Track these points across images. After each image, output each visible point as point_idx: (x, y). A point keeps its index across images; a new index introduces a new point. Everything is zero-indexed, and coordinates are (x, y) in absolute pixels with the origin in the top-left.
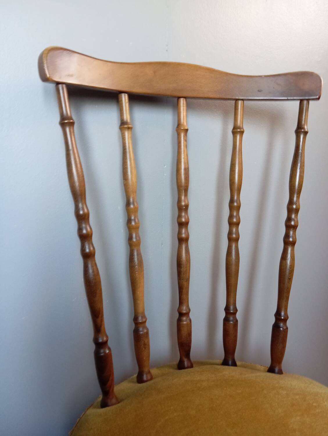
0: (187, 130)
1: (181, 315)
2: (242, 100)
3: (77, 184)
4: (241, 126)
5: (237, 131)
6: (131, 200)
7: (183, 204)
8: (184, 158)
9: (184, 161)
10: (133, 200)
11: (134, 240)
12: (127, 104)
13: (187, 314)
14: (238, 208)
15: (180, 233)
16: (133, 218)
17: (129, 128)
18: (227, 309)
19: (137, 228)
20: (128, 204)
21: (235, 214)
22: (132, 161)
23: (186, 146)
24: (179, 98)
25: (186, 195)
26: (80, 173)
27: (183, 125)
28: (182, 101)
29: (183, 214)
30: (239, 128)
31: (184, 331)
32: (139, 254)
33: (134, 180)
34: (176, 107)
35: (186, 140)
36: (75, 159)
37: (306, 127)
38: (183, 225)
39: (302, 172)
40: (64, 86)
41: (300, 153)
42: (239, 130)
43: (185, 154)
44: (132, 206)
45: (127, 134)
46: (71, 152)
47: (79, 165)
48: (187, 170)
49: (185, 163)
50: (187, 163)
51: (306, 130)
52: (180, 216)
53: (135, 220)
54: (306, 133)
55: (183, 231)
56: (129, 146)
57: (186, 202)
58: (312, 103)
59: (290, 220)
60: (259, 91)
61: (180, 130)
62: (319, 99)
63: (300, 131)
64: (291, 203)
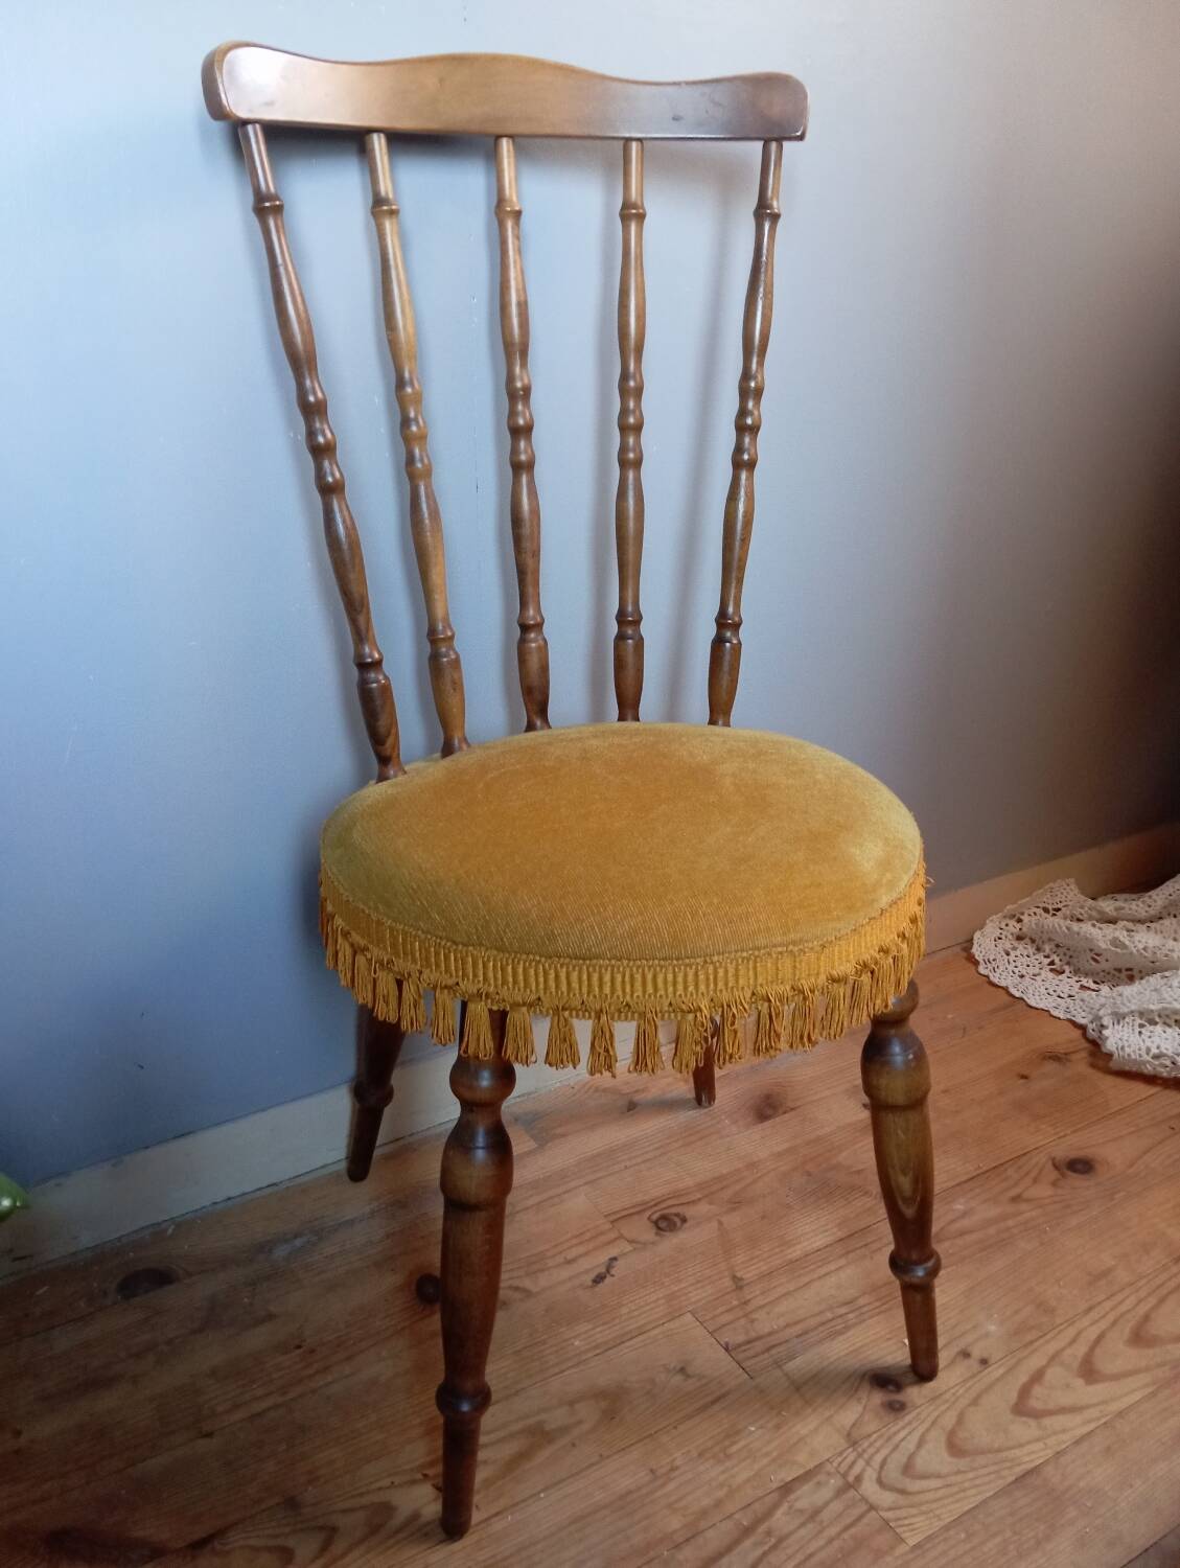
0: (518, 214)
1: (525, 628)
2: (639, 140)
3: (298, 338)
4: (639, 203)
6: (407, 375)
7: (519, 385)
8: (516, 279)
9: (517, 285)
10: (410, 373)
11: (419, 465)
12: (386, 158)
13: (539, 626)
14: (639, 392)
15: (515, 451)
16: (412, 415)
17: (393, 213)
18: (621, 617)
19: (422, 438)
20: (400, 384)
21: (632, 405)
22: (404, 289)
23: (519, 251)
24: (498, 137)
25: (524, 365)
26: (303, 315)
27: (511, 200)
28: (505, 144)
29: (520, 407)
30: (635, 206)
31: (534, 662)
32: (431, 496)
33: (411, 330)
34: (492, 156)
35: (517, 237)
36: (290, 284)
37: (775, 204)
38: (520, 432)
39: (768, 307)
40: (258, 126)
41: (763, 264)
42: (634, 211)
43: (518, 267)
44: (409, 390)
45: (388, 225)
46: (282, 270)
47: (299, 299)
48: (523, 307)
49: (517, 290)
50: (523, 290)
51: (776, 211)
52: (513, 413)
53: (416, 420)
54: (775, 217)
55: (522, 444)
56: (394, 254)
57: (526, 381)
58: (788, 147)
59: (743, 412)
60: (676, 119)
61: (503, 213)
62: (801, 138)
63: (765, 213)
64: (746, 375)
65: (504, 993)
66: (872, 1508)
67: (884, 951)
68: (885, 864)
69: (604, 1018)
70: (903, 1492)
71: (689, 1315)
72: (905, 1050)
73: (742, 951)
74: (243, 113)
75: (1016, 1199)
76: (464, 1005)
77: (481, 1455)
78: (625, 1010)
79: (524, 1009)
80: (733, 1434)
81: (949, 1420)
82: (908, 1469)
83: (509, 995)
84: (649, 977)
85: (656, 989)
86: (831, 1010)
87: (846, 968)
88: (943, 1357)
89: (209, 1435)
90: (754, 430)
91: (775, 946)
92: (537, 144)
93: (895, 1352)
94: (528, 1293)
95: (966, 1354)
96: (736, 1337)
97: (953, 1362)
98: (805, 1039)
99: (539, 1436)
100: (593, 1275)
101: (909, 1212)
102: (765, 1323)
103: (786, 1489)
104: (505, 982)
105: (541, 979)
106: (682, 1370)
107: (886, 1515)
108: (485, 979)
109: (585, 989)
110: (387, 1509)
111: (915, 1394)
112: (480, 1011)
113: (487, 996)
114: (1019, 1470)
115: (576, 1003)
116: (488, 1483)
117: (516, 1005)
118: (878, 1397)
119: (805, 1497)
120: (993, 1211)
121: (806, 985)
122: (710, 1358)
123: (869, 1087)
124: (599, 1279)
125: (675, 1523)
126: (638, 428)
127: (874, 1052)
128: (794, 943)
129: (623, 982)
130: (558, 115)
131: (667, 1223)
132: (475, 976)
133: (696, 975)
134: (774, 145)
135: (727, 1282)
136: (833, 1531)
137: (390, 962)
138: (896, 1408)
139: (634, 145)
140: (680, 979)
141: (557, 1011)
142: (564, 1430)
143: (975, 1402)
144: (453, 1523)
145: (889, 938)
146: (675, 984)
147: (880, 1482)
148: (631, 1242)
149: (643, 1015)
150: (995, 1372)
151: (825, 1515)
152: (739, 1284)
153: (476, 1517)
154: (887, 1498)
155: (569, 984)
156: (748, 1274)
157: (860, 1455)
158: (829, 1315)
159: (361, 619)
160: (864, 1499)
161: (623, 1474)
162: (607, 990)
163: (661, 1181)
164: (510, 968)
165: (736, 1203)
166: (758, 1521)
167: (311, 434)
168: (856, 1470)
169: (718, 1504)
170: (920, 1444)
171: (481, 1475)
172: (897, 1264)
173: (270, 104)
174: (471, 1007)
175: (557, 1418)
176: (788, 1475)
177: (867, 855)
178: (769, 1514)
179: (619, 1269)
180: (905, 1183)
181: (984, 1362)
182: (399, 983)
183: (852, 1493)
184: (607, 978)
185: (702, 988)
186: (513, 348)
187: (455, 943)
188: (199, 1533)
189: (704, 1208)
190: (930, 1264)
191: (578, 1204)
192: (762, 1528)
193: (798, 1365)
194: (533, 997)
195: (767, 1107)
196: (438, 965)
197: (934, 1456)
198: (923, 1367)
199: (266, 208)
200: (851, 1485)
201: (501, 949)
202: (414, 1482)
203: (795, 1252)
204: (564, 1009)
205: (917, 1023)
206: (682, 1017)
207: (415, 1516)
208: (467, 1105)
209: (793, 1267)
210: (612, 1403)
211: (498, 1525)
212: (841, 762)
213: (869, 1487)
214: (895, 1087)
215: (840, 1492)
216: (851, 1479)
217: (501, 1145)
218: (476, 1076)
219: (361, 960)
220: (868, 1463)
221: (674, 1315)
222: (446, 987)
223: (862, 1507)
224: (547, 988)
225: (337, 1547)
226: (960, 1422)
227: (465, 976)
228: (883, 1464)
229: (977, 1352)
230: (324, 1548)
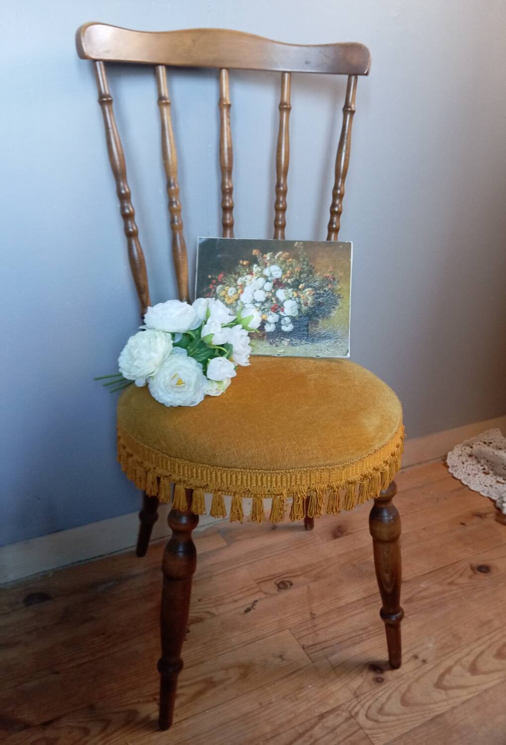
0: (229, 106)
2: (289, 72)
3: (118, 163)
4: (288, 103)
5: (284, 108)
6: (172, 181)
7: (227, 187)
8: (227, 137)
9: (228, 140)
10: (174, 180)
11: (177, 224)
12: (165, 78)
14: (285, 193)
15: (224, 219)
16: (174, 200)
17: (167, 104)
19: (179, 211)
20: (169, 185)
21: (281, 199)
22: (172, 139)
23: (229, 124)
24: (221, 69)
25: (230, 178)
26: (120, 152)
27: (226, 99)
28: (224, 72)
29: (227, 198)
30: (286, 104)
32: (182, 238)
33: (174, 160)
34: (219, 78)
35: (228, 117)
36: (115, 138)
37: (353, 106)
38: (227, 209)
39: (348, 155)
40: (101, 62)
41: (346, 134)
42: (285, 106)
43: (229, 132)
44: (173, 188)
45: (165, 110)
46: (111, 131)
47: (119, 144)
48: (230, 150)
49: (228, 143)
50: (230, 142)
51: (353, 109)
52: (224, 201)
53: (176, 202)
54: (352, 112)
55: (228, 216)
56: (168, 123)
57: (231, 185)
58: (360, 78)
59: (334, 205)
60: (307, 63)
61: (223, 106)
62: (367, 74)
63: (348, 110)
64: (336, 188)
65: (192, 481)
66: (361, 728)
67: (376, 469)
68: (380, 428)
69: (237, 496)
70: (377, 721)
71: (288, 631)
72: (389, 514)
73: (304, 467)
74: (94, 57)
75: (450, 584)
76: (175, 484)
77: (179, 691)
78: (247, 492)
79: (201, 489)
80: (301, 688)
81: (403, 688)
82: (380, 711)
83: (194, 482)
84: (259, 478)
85: (262, 484)
86: (347, 497)
87: (356, 477)
88: (405, 657)
89: (57, 673)
90: (339, 214)
91: (320, 466)
92: (238, 73)
93: (382, 654)
94: (213, 615)
95: (416, 657)
96: (307, 642)
97: (409, 660)
99: (210, 684)
100: (245, 609)
101: (389, 590)
102: (322, 638)
103: (322, 716)
104: (192, 476)
105: (209, 476)
106: (281, 657)
107: (368, 732)
108: (184, 474)
109: (229, 482)
110: (135, 713)
111: (389, 675)
112: (181, 489)
113: (184, 482)
114: (432, 715)
115: (224, 488)
116: (182, 704)
117: (197, 487)
118: (371, 675)
119: (331, 721)
120: (439, 588)
121: (335, 485)
122: (294, 651)
123: (373, 532)
124: (248, 610)
125: (268, 729)
126: (284, 210)
127: (375, 515)
128: (330, 465)
129: (247, 480)
130: (249, 60)
131: (283, 585)
132: (179, 472)
133: (282, 478)
134: (353, 78)
135: (308, 616)
136: (340, 738)
137: (142, 462)
138: (379, 681)
139: (287, 75)
140: (274, 480)
141: (216, 491)
142: (222, 681)
143: (417, 680)
144: (164, 722)
145: (379, 463)
146: (271, 481)
147: (367, 716)
148: (265, 593)
149: (255, 495)
150: (428, 667)
151: (338, 730)
152: (313, 617)
153: (175, 720)
154: (369, 724)
155: (222, 479)
156: (318, 612)
157: (359, 703)
158: (354, 634)
159: (144, 297)
160: (358, 724)
161: (246, 704)
162: (239, 483)
163: (283, 565)
164: (194, 470)
165: (317, 578)
166: (307, 731)
167: (123, 208)
168: (356, 710)
169: (289, 721)
170: (389, 698)
171: (177, 703)
172: (384, 614)
173: (108, 52)
174: (177, 486)
175: (219, 676)
176: (323, 710)
177: (371, 423)
178: (312, 728)
179: (258, 606)
180: (387, 576)
181: (424, 661)
182: (147, 472)
183: (353, 720)
184: (240, 477)
185: (284, 484)
186: (225, 169)
187: (170, 456)
188: (49, 717)
189: (301, 579)
190: (398, 615)
191: (243, 573)
192: (308, 734)
193: (338, 657)
194: (205, 484)
195: (338, 532)
196: (162, 466)
197: (395, 706)
198: (394, 662)
199: (104, 101)
200: (352, 717)
201: (191, 461)
202: (149, 702)
203: (342, 603)
204: (219, 491)
205: (396, 502)
206: (275, 497)
207: (148, 717)
208: (176, 532)
209: (340, 610)
210: (246, 670)
211: (185, 724)
213: (361, 718)
214: (384, 533)
215: (347, 720)
216: (353, 713)
217: (191, 550)
218: (180, 517)
219: (130, 460)
220: (362, 707)
221: (281, 630)
222: (165, 477)
223: (357, 728)
224: (211, 480)
225: (109, 730)
226: (409, 689)
227: (174, 472)
228: (369, 708)
229: (422, 656)
230: (104, 730)
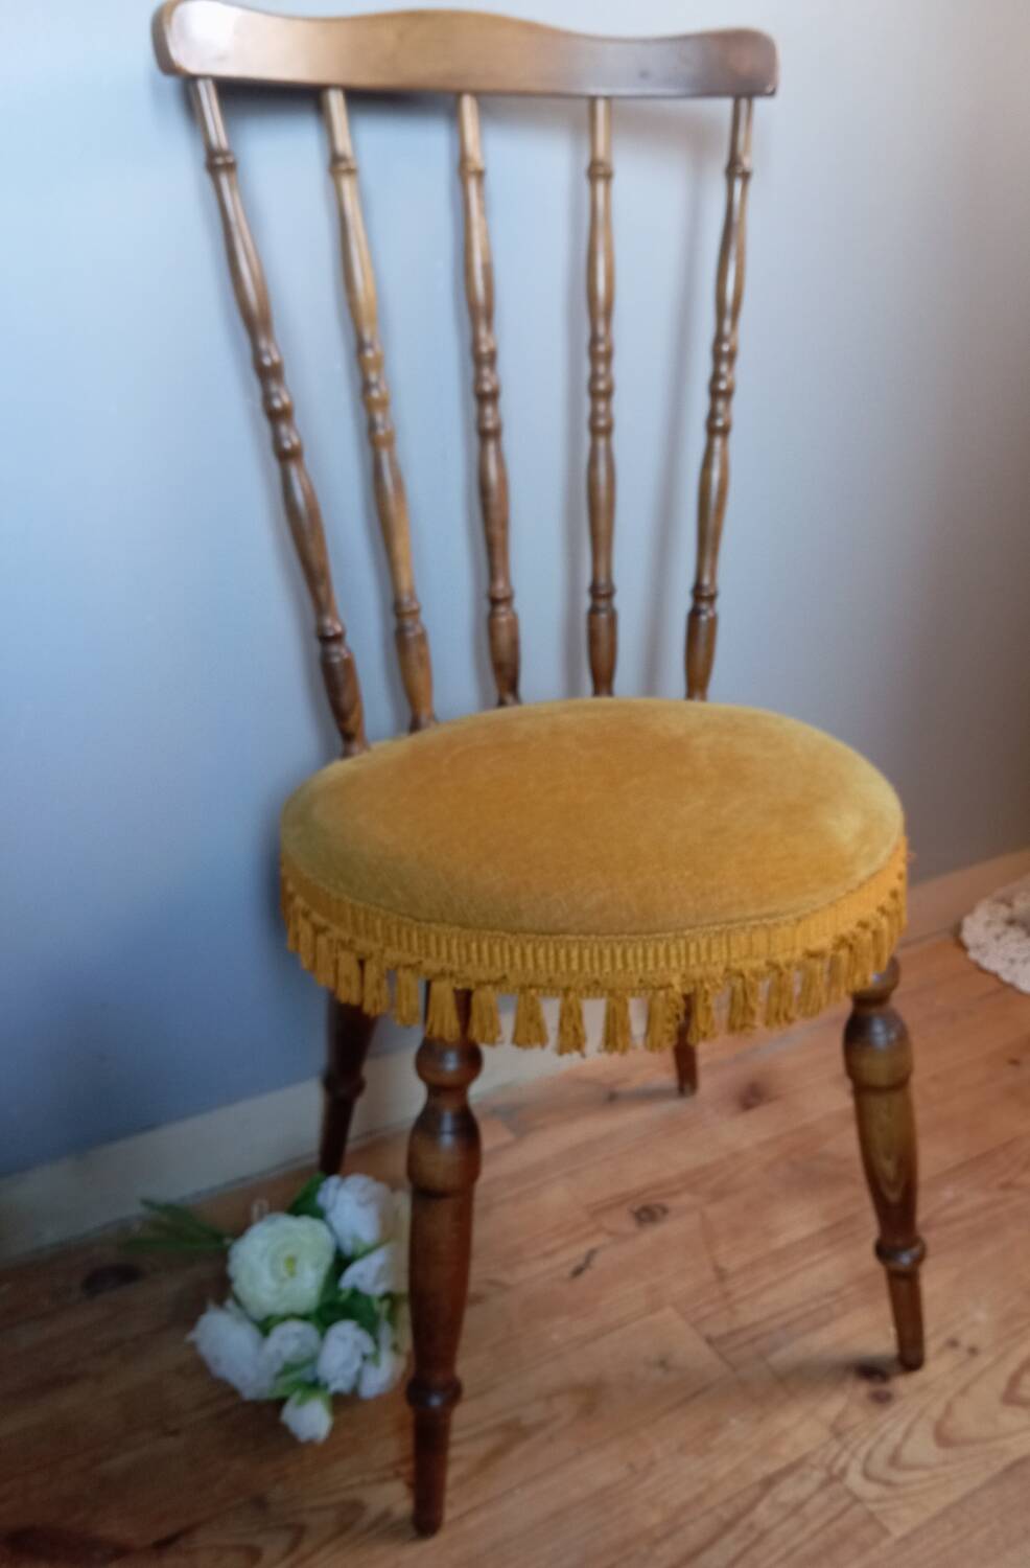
0: (481, 173)
1: (494, 602)
2: (608, 98)
3: (253, 299)
4: (607, 162)
5: (598, 172)
6: (366, 338)
7: (484, 348)
8: (481, 240)
9: (482, 246)
10: (371, 336)
11: (381, 432)
12: (344, 115)
13: (508, 600)
14: (608, 356)
15: (481, 418)
16: (372, 379)
17: (351, 172)
18: (594, 590)
19: (384, 403)
20: (360, 346)
21: (601, 369)
22: (364, 249)
23: (484, 211)
24: (458, 95)
25: (489, 327)
26: (258, 277)
27: (474, 160)
28: (468, 105)
29: (486, 373)
30: (602, 165)
31: (504, 637)
32: (393, 463)
33: (371, 291)
34: (454, 115)
35: (481, 196)
36: (245, 248)
37: (746, 162)
38: (485, 398)
40: (210, 83)
42: (600, 170)
43: (483, 228)
44: (370, 354)
45: (347, 185)
46: (236, 228)
48: (488, 269)
49: (482, 252)
50: (487, 252)
51: (747, 168)
52: (479, 379)
53: (377, 385)
54: (746, 176)
55: (489, 410)
57: (492, 345)
58: (760, 104)
59: (716, 377)
60: (644, 75)
61: (465, 171)
62: (772, 94)
63: (735, 170)
64: (720, 338)
65: (469, 971)
66: (857, 1500)
67: (863, 925)
68: (864, 836)
69: (572, 996)
70: (888, 1484)
71: (669, 1311)
72: (888, 1029)
73: (715, 924)
74: (193, 67)
75: (1006, 1186)
76: (428, 985)
77: (453, 1452)
78: (595, 987)
79: (489, 988)
80: (714, 1428)
81: (936, 1411)
82: (894, 1460)
83: (475, 972)
84: (619, 952)
85: (625, 964)
86: (808, 986)
87: (824, 942)
88: (932, 1345)
89: (175, 1433)
90: (728, 394)
91: (749, 919)
92: (500, 102)
93: (881, 1342)
94: (504, 1287)
95: (953, 1344)
96: (718, 1328)
97: (940, 1352)
98: (782, 1017)
99: (514, 1432)
100: (572, 1267)
101: (894, 1196)
102: (748, 1314)
103: (769, 1483)
104: (469, 960)
105: (507, 957)
106: (663, 1364)
107: (873, 1507)
108: (449, 958)
109: (552, 966)
110: (357, 1507)
111: (902, 1384)
112: (444, 991)
113: (452, 974)
114: (1008, 1460)
115: (543, 980)
116: (461, 1480)
117: (480, 984)
118: (863, 1389)
119: (788, 1491)
120: (980, 1198)
121: (781, 959)
122: (690, 1349)
123: (852, 1070)
124: (578, 1272)
125: (654, 1518)
126: (608, 394)
127: (856, 1031)
128: (769, 916)
129: (591, 959)
130: (521, 72)
131: (648, 1214)
132: (439, 953)
133: (667, 950)
134: (744, 103)
135: (709, 1274)
136: (815, 1525)
137: (351, 942)
138: (882, 1399)
139: (601, 106)
140: (650, 954)
141: (523, 989)
142: (541, 1425)
143: (964, 1391)
144: (425, 1520)
145: (869, 912)
146: (645, 958)
147: (867, 1475)
148: (611, 1233)
149: (612, 992)
150: (985, 1360)
151: (809, 1509)
152: (721, 1275)
153: (449, 1514)
154: (872, 1490)
155: (535, 960)
156: (732, 1264)
157: (845, 1447)
158: (813, 1306)
159: (322, 591)
160: (849, 1492)
161: (601, 1469)
162: (575, 966)
163: (640, 1174)
164: (474, 946)
165: (718, 1195)
166: (740, 1515)
167: (267, 398)
168: (841, 1462)
169: (699, 1498)
170: (907, 1434)
171: (453, 1473)
172: (883, 1251)
173: (222, 58)
174: (435, 987)
175: (532, 1414)
176: (770, 1467)
177: (845, 827)
178: (751, 1507)
179: (598, 1262)
180: (888, 1167)
181: (973, 1351)
182: (361, 963)
183: (836, 1487)
184: (575, 953)
185: (674, 963)
186: (477, 311)
187: (417, 920)
188: (166, 1529)
189: (686, 1199)
190: (916, 1250)
191: (557, 1196)
192: (744, 1522)
193: (787, 1354)
194: (499, 975)
195: (752, 1096)
196: (400, 944)
197: (922, 1447)
198: (910, 1357)
199: (218, 164)
200: (834, 1478)
201: (464, 925)
202: (383, 1480)
203: (780, 1242)
204: (531, 987)
205: (898, 1002)
206: (654, 993)
207: (387, 1514)
208: (436, 1090)
209: (779, 1256)
210: (591, 1397)
211: (472, 1523)
212: (820, 735)
213: (854, 1480)
214: (877, 1069)
215: (824, 1485)
216: (836, 1470)
217: (468, 1129)
218: (441, 1058)
219: (322, 940)
220: (853, 1455)
221: (655, 1307)
222: (408, 966)
223: (846, 1501)
224: (512, 965)
225: (306, 1546)
226: (949, 1410)
227: (428, 954)
228: (869, 1456)
229: (966, 1340)
230: (294, 1546)
